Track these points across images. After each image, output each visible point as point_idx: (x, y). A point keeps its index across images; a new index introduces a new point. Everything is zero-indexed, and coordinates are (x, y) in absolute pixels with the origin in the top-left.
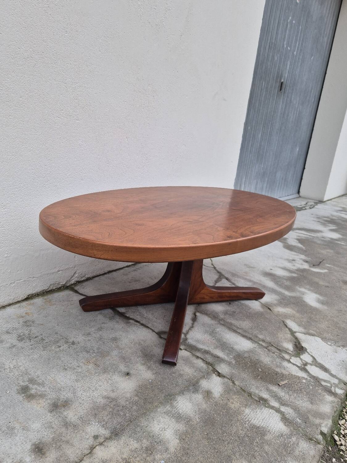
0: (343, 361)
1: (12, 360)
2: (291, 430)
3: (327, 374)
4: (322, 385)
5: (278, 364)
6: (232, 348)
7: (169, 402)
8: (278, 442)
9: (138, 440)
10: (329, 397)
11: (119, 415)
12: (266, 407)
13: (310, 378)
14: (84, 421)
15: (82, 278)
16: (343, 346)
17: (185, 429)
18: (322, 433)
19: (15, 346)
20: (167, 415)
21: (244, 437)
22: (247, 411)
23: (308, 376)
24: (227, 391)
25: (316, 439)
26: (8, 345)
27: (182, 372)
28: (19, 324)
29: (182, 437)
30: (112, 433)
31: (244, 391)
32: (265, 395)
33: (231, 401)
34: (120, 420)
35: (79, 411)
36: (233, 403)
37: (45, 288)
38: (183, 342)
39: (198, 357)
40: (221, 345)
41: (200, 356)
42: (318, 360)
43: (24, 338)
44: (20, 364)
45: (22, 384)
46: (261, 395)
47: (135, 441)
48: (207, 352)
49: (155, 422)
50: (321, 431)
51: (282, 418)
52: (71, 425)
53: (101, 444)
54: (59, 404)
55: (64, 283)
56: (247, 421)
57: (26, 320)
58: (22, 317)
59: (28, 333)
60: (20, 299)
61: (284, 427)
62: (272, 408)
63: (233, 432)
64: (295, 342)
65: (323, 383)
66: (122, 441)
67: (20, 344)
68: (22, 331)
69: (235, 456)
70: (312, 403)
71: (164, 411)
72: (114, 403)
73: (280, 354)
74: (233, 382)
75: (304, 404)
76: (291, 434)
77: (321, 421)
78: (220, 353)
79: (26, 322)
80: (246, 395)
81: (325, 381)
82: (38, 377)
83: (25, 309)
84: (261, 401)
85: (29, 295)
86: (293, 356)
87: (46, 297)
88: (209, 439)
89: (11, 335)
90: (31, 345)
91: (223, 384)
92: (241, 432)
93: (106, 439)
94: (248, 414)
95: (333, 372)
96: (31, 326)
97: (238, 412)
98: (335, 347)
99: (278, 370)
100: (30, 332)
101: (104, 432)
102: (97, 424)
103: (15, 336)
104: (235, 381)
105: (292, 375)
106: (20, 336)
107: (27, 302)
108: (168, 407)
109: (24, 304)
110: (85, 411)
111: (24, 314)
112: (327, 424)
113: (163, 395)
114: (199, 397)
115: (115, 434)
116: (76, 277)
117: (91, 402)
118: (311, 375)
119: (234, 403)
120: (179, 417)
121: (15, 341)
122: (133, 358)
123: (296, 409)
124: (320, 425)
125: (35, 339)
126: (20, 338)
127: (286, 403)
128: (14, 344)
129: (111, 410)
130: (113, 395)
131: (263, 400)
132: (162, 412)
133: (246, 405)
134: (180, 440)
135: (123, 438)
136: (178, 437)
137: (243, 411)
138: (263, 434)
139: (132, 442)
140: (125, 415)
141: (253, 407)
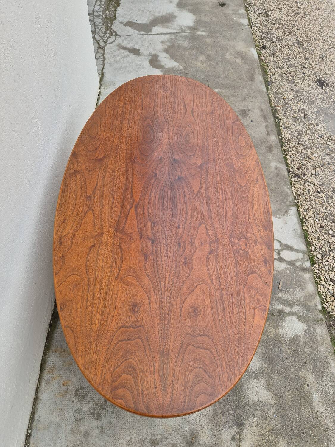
0: (294, 230)
1: (119, 440)
2: (307, 323)
3: (293, 252)
4: (297, 267)
8: (308, 339)
9: (253, 416)
10: (306, 275)
11: (228, 409)
12: (286, 316)
13: (289, 265)
14: (216, 435)
16: (286, 212)
17: (266, 380)
18: (320, 311)
19: (102, 427)
20: (250, 380)
21: (293, 353)
22: (280, 330)
23: (287, 264)
25: (320, 319)
26: (97, 432)
28: (74, 403)
29: (269, 388)
30: (237, 426)
32: (279, 307)
33: (268, 330)
34: (232, 412)
35: (206, 432)
36: (270, 332)
42: (282, 242)
43: (98, 412)
44: (128, 438)
46: (277, 309)
47: (253, 418)
49: (249, 392)
50: (319, 310)
51: (298, 318)
52: (213, 446)
53: (240, 440)
54: (191, 440)
56: (286, 339)
57: (74, 393)
58: (66, 392)
59: (95, 405)
61: (302, 324)
62: (288, 314)
63: (286, 356)
65: (298, 264)
66: (247, 425)
67: (104, 421)
68: (88, 407)
69: (299, 373)
70: (303, 290)
75: (300, 295)
76: (309, 327)
77: (315, 301)
79: (76, 395)
81: (297, 260)
82: (154, 435)
83: (56, 381)
84: (281, 314)
87: (53, 349)
88: (280, 375)
89: (84, 420)
90: (113, 413)
92: (289, 351)
93: (239, 433)
94: (282, 332)
95: (296, 248)
96: (86, 395)
97: (278, 336)
98: (283, 217)
100: (94, 401)
101: (234, 430)
102: (224, 429)
103: (88, 417)
105: (279, 271)
106: (93, 414)
107: (46, 371)
109: (46, 376)
110: (209, 428)
111: (64, 388)
112: (318, 301)
115: (240, 425)
117: (205, 417)
118: (287, 261)
119: (271, 330)
120: (256, 375)
121: (97, 423)
123: (300, 304)
124: (316, 306)
125: (107, 404)
126: (96, 416)
127: (292, 303)
128: (99, 425)
129: (221, 411)
131: (281, 312)
132: (245, 380)
133: (277, 326)
134: (270, 391)
135: (246, 422)
136: (267, 390)
137: (279, 333)
138: (299, 341)
139: (252, 420)
140: (231, 405)
141: (280, 323)
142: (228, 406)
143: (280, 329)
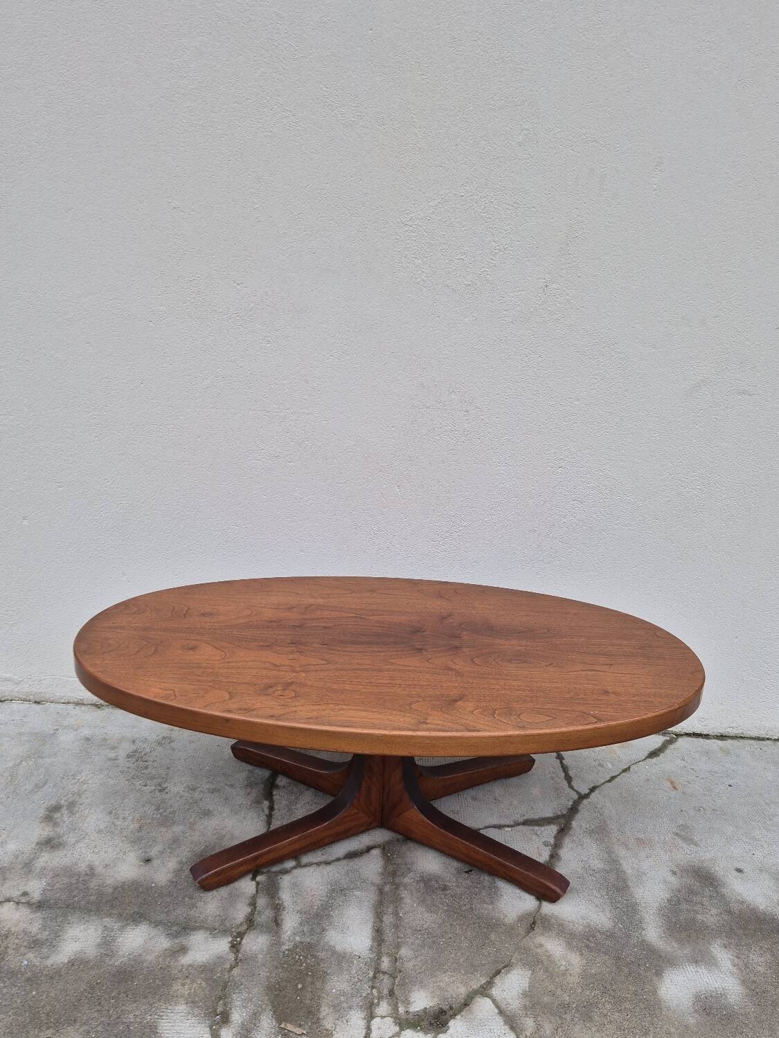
1: (93, 773)
5: (345, 1005)
6: (323, 930)
7: (128, 921)
9: (44, 928)
11: (71, 892)
12: (211, 1028)
14: (42, 873)
17: (91, 958)
19: (116, 759)
20: (103, 931)
21: (123, 1023)
22: (182, 1007)
24: (206, 970)
26: (112, 755)
27: (200, 904)
29: (77, 963)
30: (39, 902)
31: (225, 987)
32: (237, 1016)
33: (188, 981)
34: (63, 897)
35: (53, 861)
36: (183, 985)
38: (275, 872)
39: (253, 904)
40: (317, 915)
41: (257, 905)
43: (135, 756)
44: (90, 781)
45: (62, 802)
46: (234, 1011)
47: (40, 926)
48: (277, 908)
49: (83, 927)
52: (30, 868)
53: (18, 903)
54: (53, 842)
59: (146, 752)
63: (124, 1008)
64: (451, 1008)
66: (34, 916)
67: (122, 761)
68: (146, 747)
69: (81, 1026)
71: (108, 925)
72: (86, 878)
73: (380, 998)
74: (232, 968)
78: (290, 923)
80: (219, 993)
82: (81, 804)
84: (218, 1017)
86: (396, 1018)
88: (92, 988)
89: (132, 745)
90: (128, 768)
91: (218, 958)
92: (131, 1016)
93: (29, 904)
94: (176, 1012)
97: (170, 999)
99: (325, 1011)
100: (151, 752)
101: (36, 896)
102: (45, 884)
103: (133, 748)
104: (239, 967)
105: (332, 1034)
106: (135, 752)
108: (117, 926)
110: (57, 865)
113: (136, 910)
114: (164, 943)
115: (40, 906)
117: (74, 861)
119: (187, 986)
120: (107, 943)
121: (123, 755)
122: (183, 847)
125: (141, 763)
126: (132, 754)
128: (119, 757)
129: (74, 882)
130: (99, 869)
131: (225, 1019)
132: (105, 924)
133: (192, 1002)
134: (69, 962)
135: (38, 914)
136: (72, 958)
137: (176, 1004)
139: (37, 924)
140: (75, 896)
141: (197, 1011)
142: (75, 893)
143: (184, 1007)
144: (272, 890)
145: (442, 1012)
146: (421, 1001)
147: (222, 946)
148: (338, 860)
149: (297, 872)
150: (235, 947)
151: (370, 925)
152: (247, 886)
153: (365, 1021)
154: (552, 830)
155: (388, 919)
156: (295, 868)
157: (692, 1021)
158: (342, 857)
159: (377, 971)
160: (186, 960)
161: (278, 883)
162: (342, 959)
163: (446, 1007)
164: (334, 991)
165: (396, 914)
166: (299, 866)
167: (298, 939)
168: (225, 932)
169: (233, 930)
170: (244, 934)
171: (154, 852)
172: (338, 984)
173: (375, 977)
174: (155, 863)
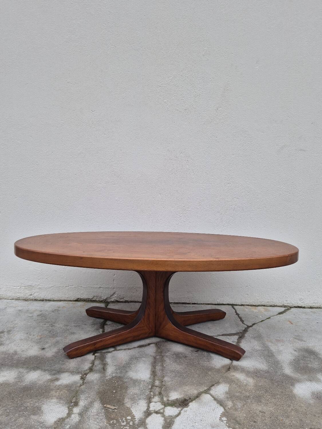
1: (21, 321)
2: (53, 426)
5: (137, 398)
6: (127, 372)
7: (31, 370)
12: (69, 408)
15: (120, 299)
21: (24, 406)
22: (55, 400)
24: (68, 387)
27: (67, 363)
28: (51, 310)
31: (77, 393)
32: (82, 403)
33: (59, 391)
36: (56, 392)
37: (90, 297)
38: (104, 352)
39: (93, 363)
40: (124, 366)
41: (95, 363)
42: (178, 418)
44: (19, 323)
45: (5, 330)
46: (80, 401)
48: (105, 364)
51: (62, 418)
55: (105, 298)
56: (43, 404)
57: (57, 309)
60: (72, 299)
61: (53, 421)
62: (71, 411)
63: (25, 401)
64: (190, 399)
67: (35, 317)
69: (2, 408)
72: (13, 355)
73: (154, 395)
74: (81, 386)
76: (47, 427)
78: (111, 369)
80: (74, 395)
82: (14, 331)
84: (73, 404)
85: (78, 299)
86: (162, 403)
88: (10, 393)
90: (37, 319)
91: (75, 382)
92: (28, 404)
94: (51, 402)
97: (48, 397)
99: (127, 400)
104: (84, 385)
105: (130, 409)
107: (74, 302)
108: (25, 371)
109: (71, 302)
111: (62, 307)
113: (35, 366)
114: (48, 377)
116: (115, 297)
117: (8, 349)
122: (61, 344)
123: (80, 422)
126: (40, 315)
127: (84, 416)
129: (6, 356)
130: (19, 352)
131: (76, 404)
132: (20, 371)
133: (60, 398)
137: (52, 399)
138: (34, 414)
140: (6, 361)
141: (62, 401)
143: (56, 400)
144: (102, 359)
145: (185, 400)
146: (174, 396)
147: (77, 378)
148: (135, 348)
149: (114, 352)
150: (82, 378)
151: (150, 370)
152: (90, 357)
153: (147, 404)
154: (236, 337)
155: (158, 368)
156: (114, 351)
157: (312, 402)
158: (136, 347)
159: (153, 386)
160: (58, 383)
161: (106, 356)
162: (136, 382)
163: (187, 398)
164: (131, 393)
165: (162, 366)
166: (116, 350)
167: (114, 375)
168: (78, 373)
169: (82, 372)
170: (88, 374)
171: (46, 346)
172: (133, 391)
173: (152, 388)
174: (47, 350)
